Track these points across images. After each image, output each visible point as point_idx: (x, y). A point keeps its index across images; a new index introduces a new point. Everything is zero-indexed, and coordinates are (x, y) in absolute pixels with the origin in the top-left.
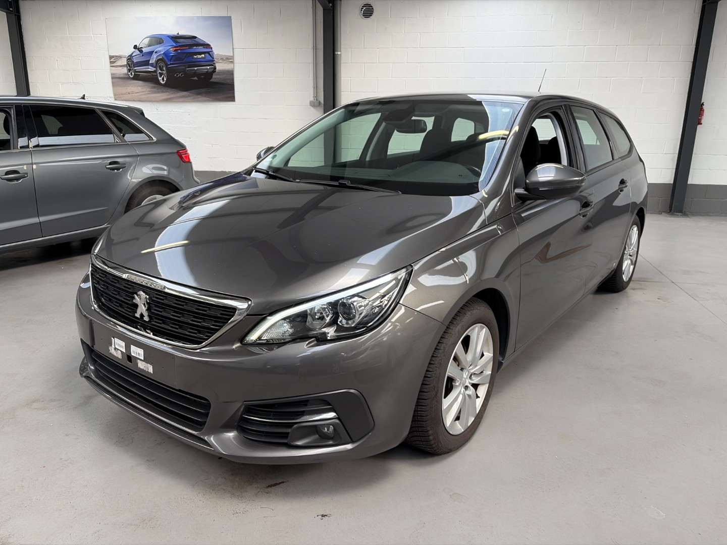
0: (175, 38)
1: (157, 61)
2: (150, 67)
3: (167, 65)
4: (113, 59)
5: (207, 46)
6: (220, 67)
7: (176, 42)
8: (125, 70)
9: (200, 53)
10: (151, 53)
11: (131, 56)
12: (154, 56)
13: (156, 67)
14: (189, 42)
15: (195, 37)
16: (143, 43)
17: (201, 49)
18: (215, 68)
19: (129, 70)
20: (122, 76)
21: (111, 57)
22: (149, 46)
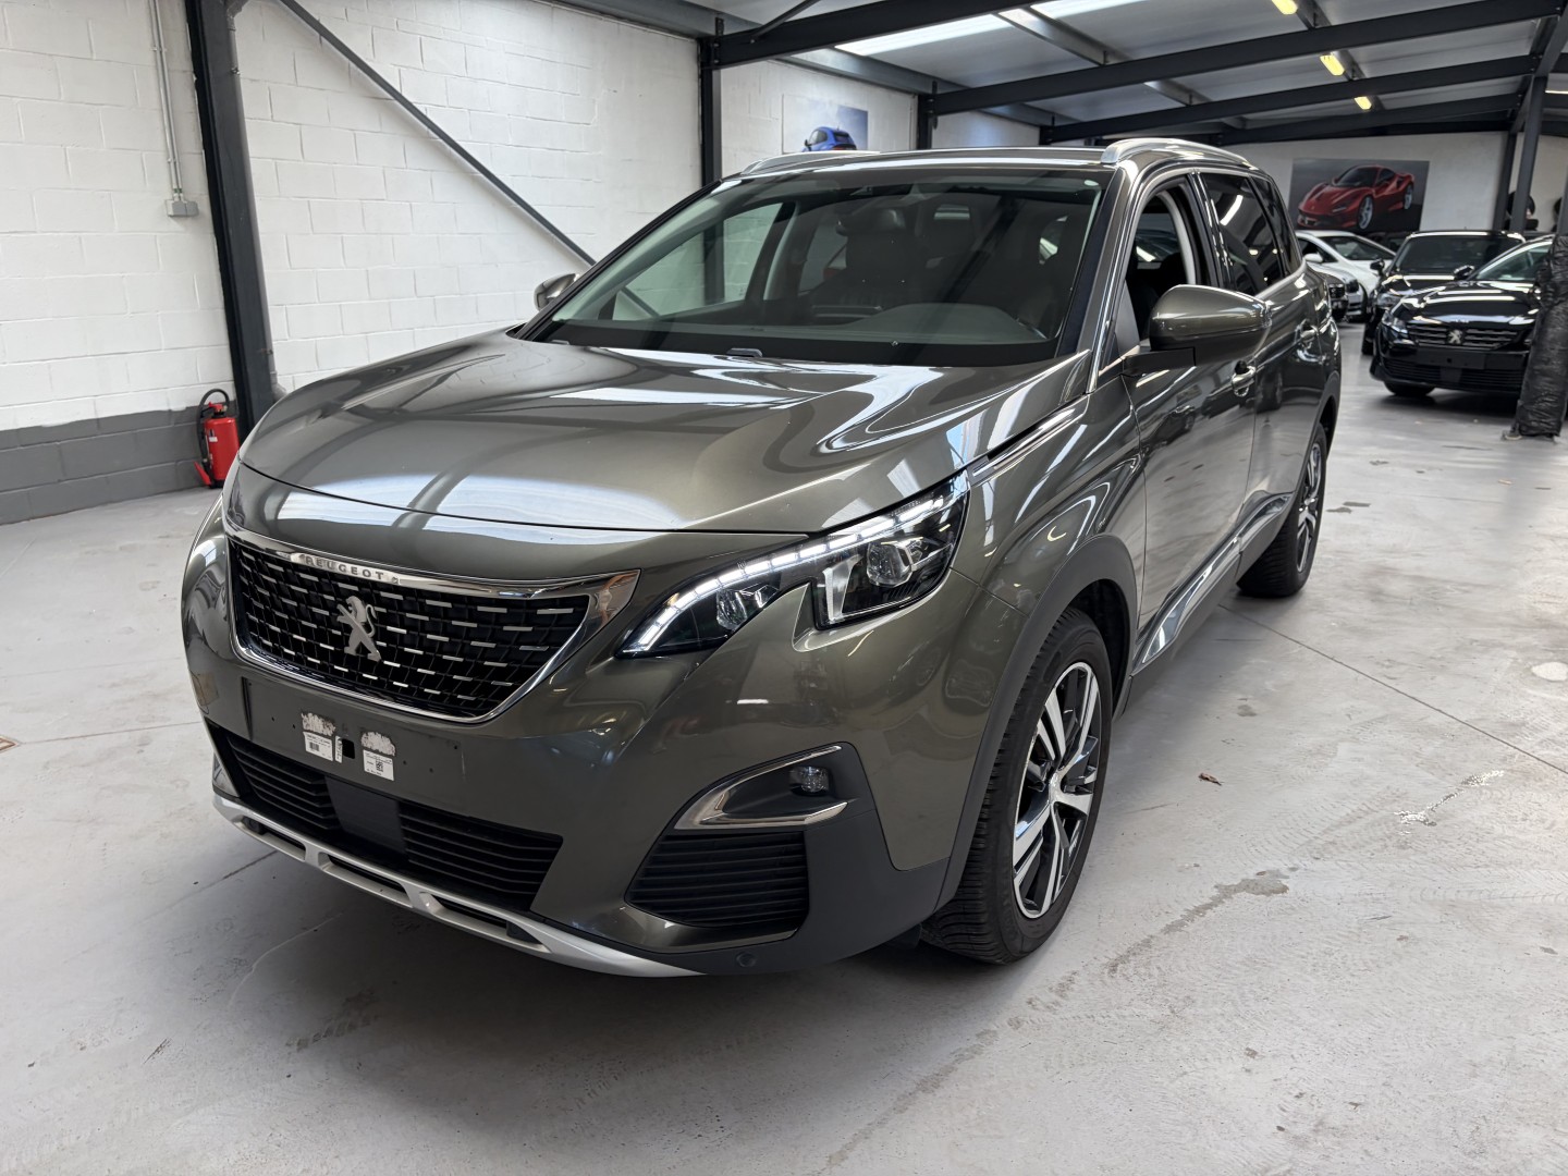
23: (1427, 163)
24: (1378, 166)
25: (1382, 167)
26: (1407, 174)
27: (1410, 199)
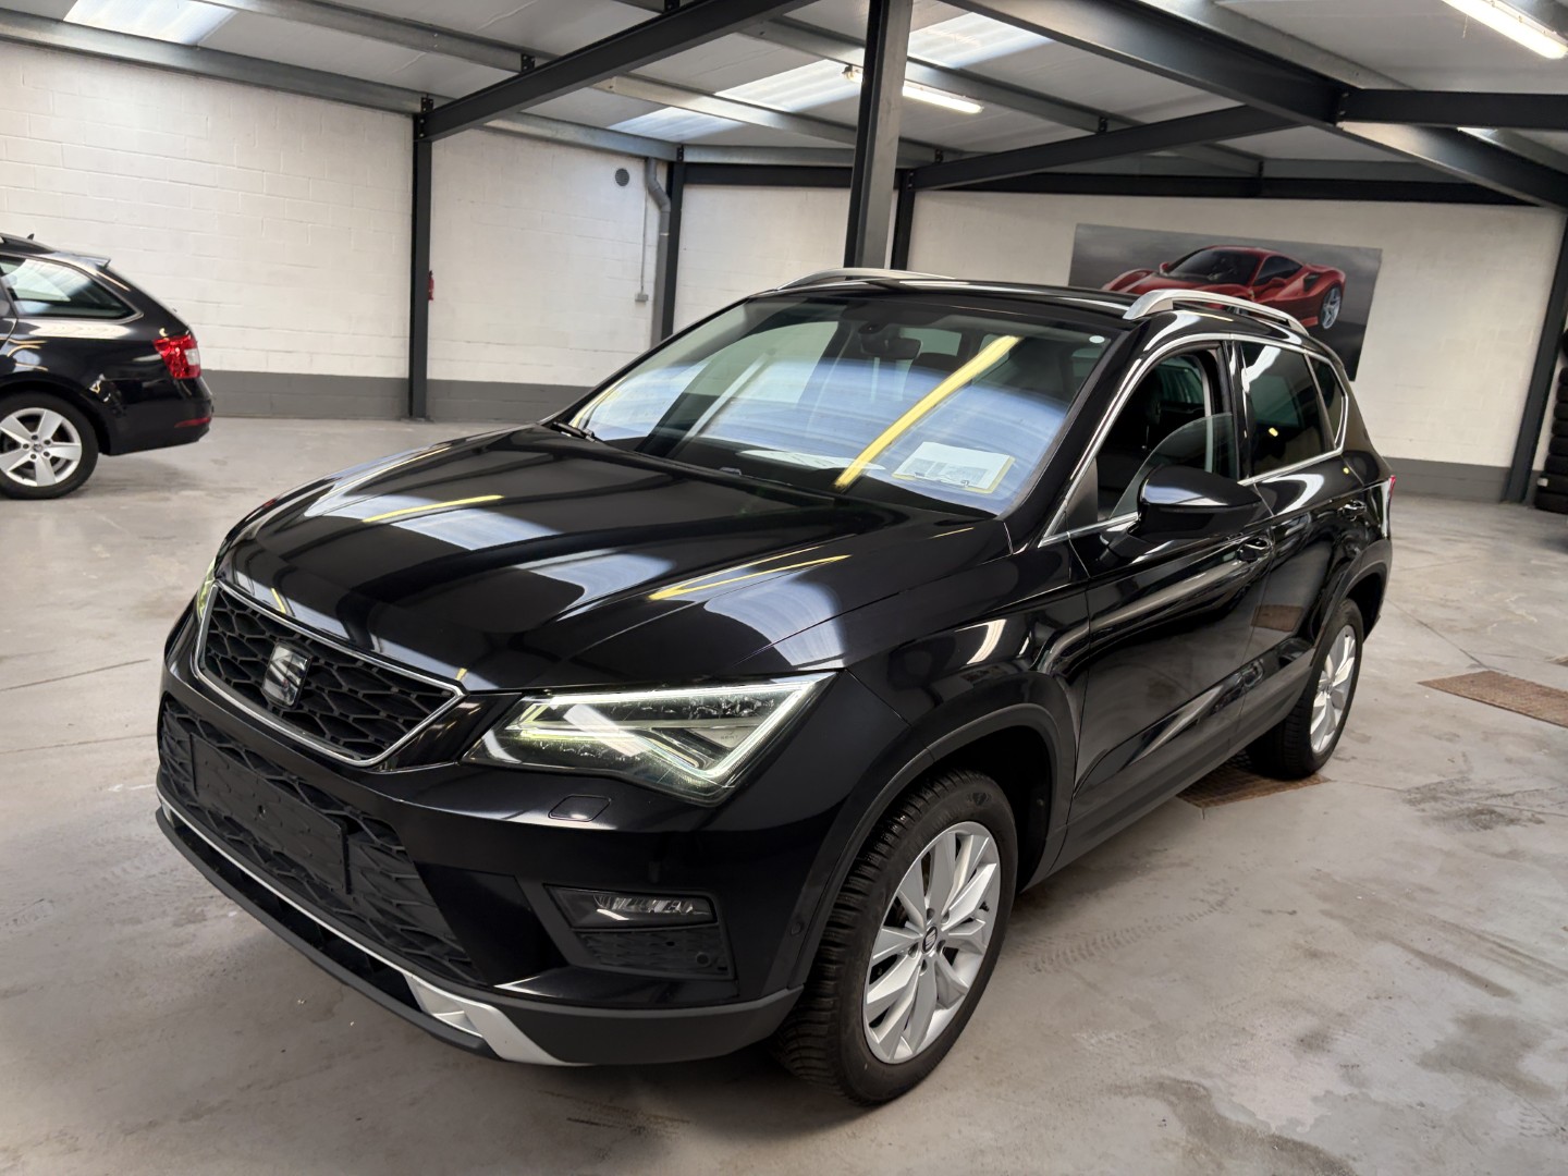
23: (1381, 251)
24: (1259, 249)
25: (1270, 252)
26: (1332, 269)
27: (1336, 311)
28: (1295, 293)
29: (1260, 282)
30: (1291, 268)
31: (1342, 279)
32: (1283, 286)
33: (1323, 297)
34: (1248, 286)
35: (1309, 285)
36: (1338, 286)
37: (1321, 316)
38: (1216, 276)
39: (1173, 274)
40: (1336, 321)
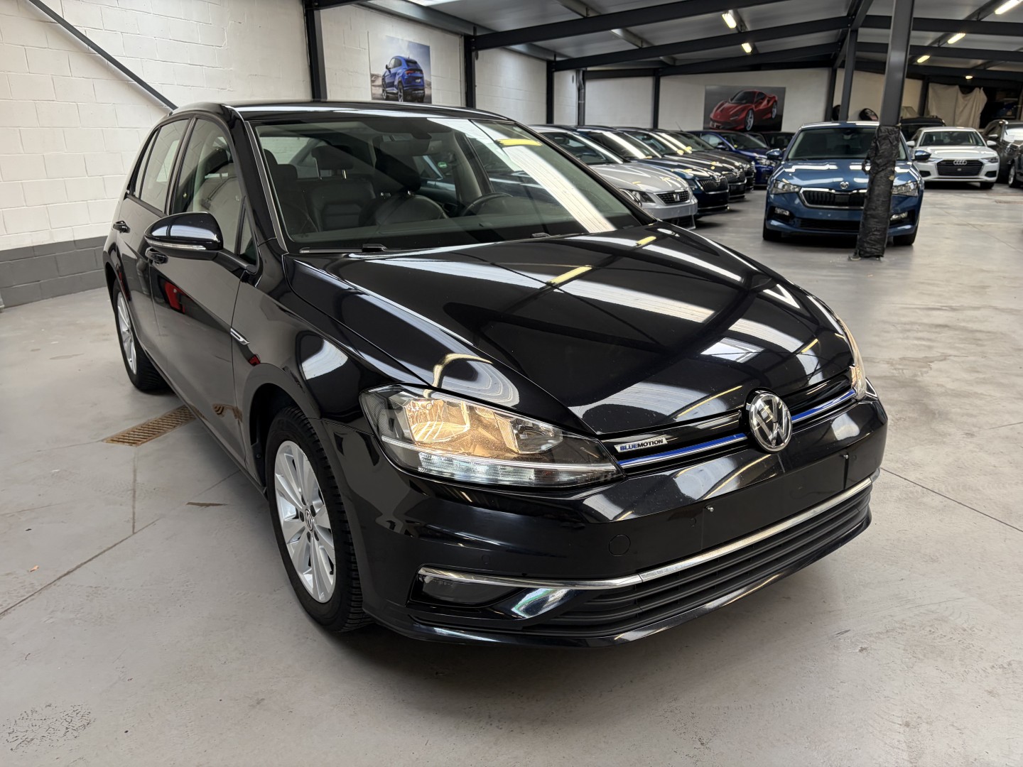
0: (408, 62)
1: (400, 82)
2: (395, 89)
3: (403, 87)
4: (374, 77)
5: (421, 71)
6: (427, 91)
7: (408, 66)
8: (379, 91)
9: (418, 78)
10: (395, 74)
11: (384, 76)
12: (397, 77)
13: (397, 89)
14: (414, 68)
15: (415, 63)
16: (392, 63)
17: (418, 74)
18: (424, 92)
19: (383, 91)
20: (379, 96)
21: (372, 76)
22: (395, 67)
23: (785, 88)
24: (755, 90)
25: (758, 91)
26: (773, 95)
27: (775, 110)
28: (765, 106)
29: (756, 102)
30: (763, 96)
31: (777, 99)
32: (761, 103)
33: (772, 107)
34: (752, 103)
35: (768, 102)
36: (775, 101)
37: (771, 113)
38: (744, 102)
39: (733, 102)
40: (776, 115)
